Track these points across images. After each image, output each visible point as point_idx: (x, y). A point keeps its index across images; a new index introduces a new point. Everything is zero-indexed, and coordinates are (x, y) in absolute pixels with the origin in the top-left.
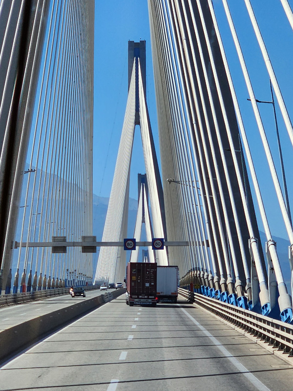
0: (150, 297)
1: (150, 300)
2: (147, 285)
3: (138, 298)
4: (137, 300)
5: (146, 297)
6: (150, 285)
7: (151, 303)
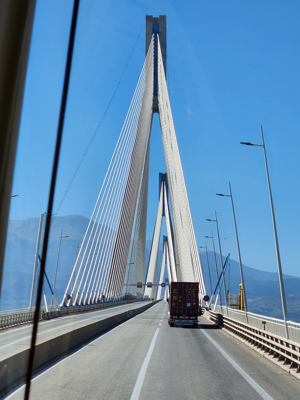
0: (191, 318)
1: (191, 321)
2: (189, 305)
3: (179, 319)
4: (177, 321)
5: (187, 318)
6: (192, 305)
7: (192, 324)
